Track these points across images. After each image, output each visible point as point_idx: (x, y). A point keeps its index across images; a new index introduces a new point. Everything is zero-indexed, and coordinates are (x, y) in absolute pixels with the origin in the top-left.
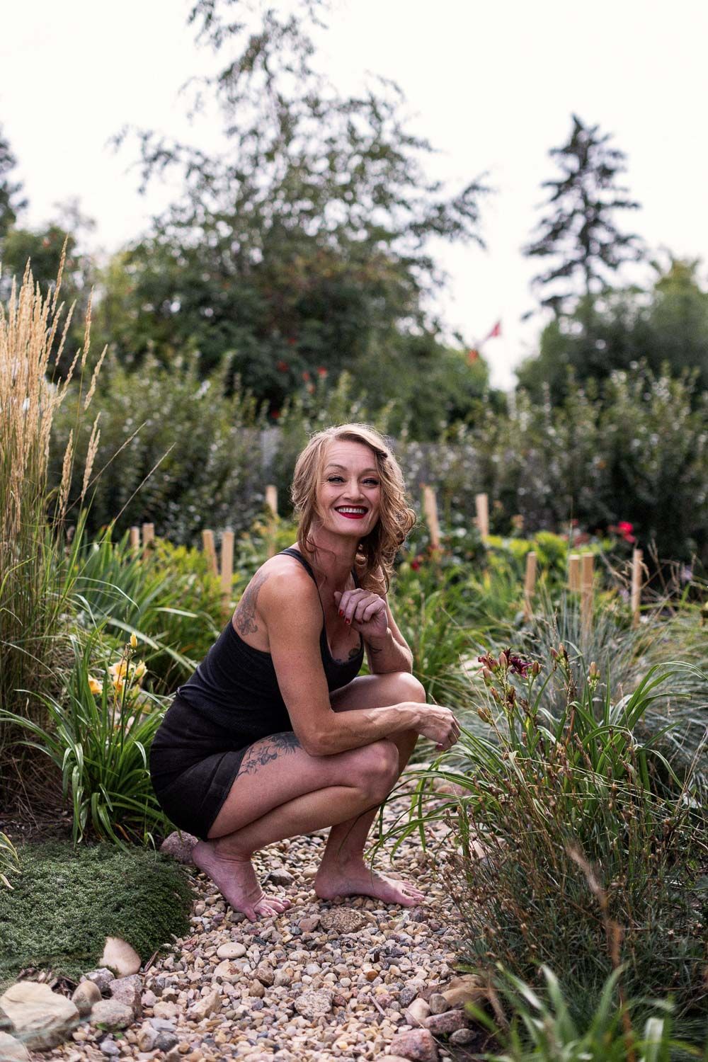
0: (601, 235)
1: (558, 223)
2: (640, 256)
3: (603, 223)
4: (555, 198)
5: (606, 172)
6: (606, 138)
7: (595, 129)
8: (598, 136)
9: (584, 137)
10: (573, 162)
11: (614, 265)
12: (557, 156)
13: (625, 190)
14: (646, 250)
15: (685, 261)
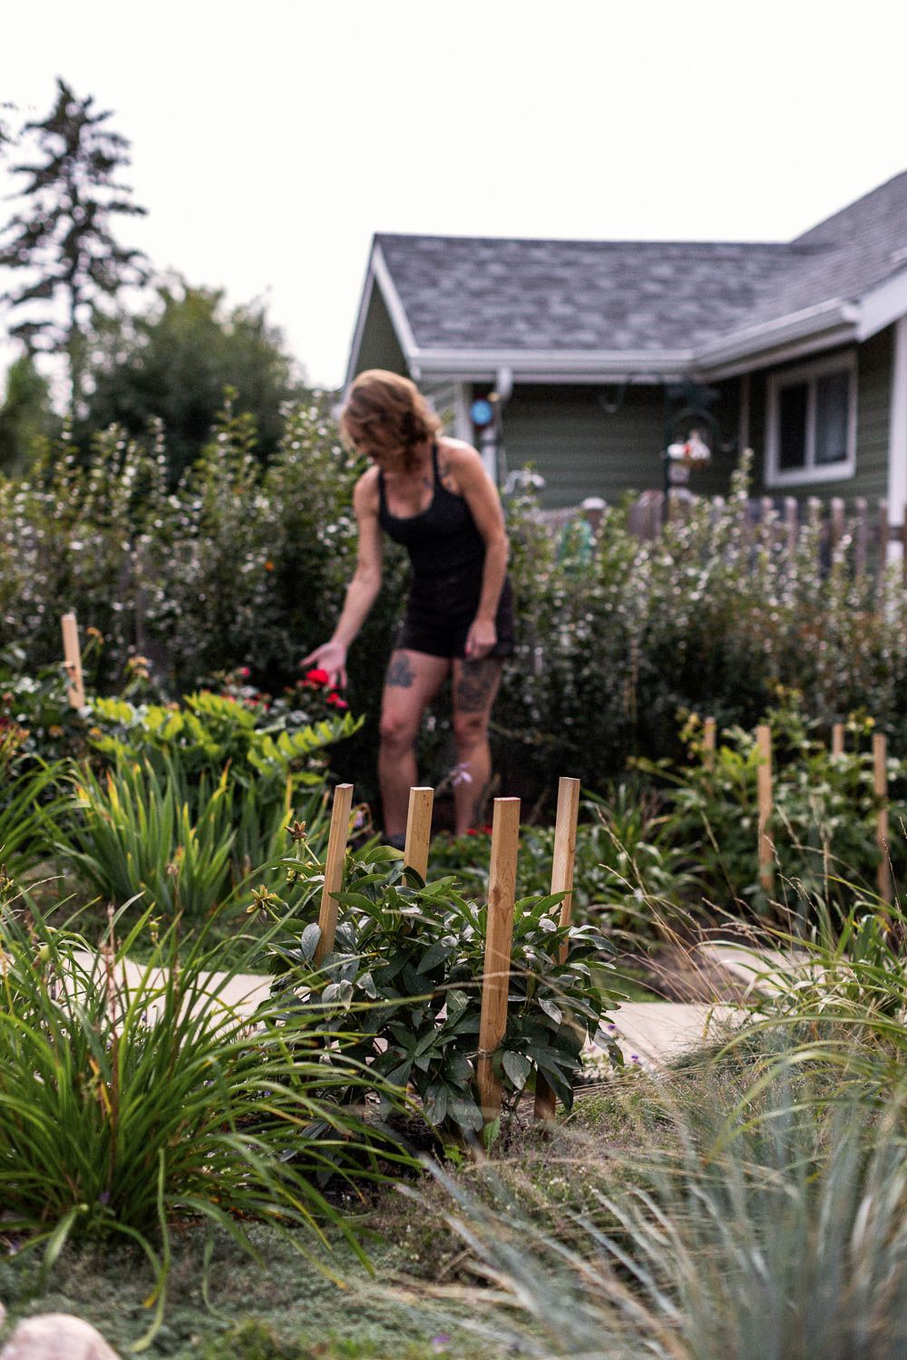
0: (94, 247)
1: (34, 224)
2: (143, 281)
3: (97, 231)
4: (31, 190)
5: (102, 164)
6: (102, 117)
7: (88, 102)
8: (92, 112)
9: (73, 110)
10: (58, 144)
11: (111, 287)
12: (36, 134)
13: (129, 190)
14: (153, 272)
15: (203, 290)
